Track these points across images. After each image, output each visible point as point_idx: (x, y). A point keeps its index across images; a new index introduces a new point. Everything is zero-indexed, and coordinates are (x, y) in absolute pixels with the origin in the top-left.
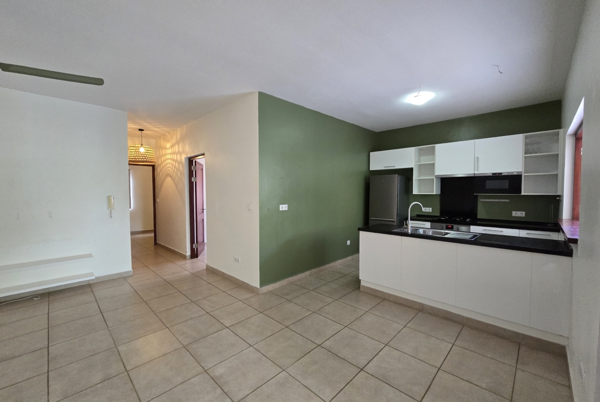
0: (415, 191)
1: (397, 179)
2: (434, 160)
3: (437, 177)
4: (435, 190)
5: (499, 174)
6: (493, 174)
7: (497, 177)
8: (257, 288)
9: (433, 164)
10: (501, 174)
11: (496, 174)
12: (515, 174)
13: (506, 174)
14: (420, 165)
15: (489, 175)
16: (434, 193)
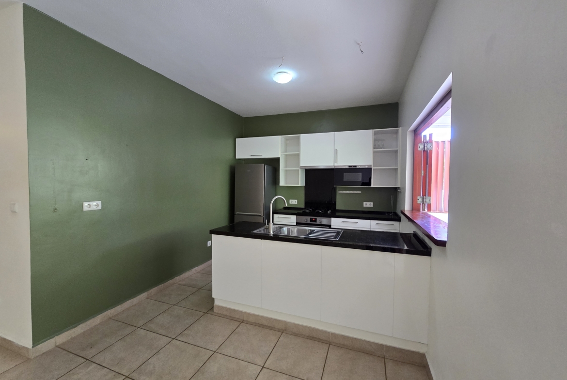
0: (282, 183)
1: (263, 169)
2: (299, 151)
3: (302, 168)
4: (301, 182)
5: (354, 166)
6: (349, 166)
7: (353, 169)
8: (27, 349)
9: (298, 155)
10: (356, 166)
11: (351, 166)
12: (367, 167)
13: (360, 167)
14: (286, 155)
15: (346, 167)
16: (300, 185)
